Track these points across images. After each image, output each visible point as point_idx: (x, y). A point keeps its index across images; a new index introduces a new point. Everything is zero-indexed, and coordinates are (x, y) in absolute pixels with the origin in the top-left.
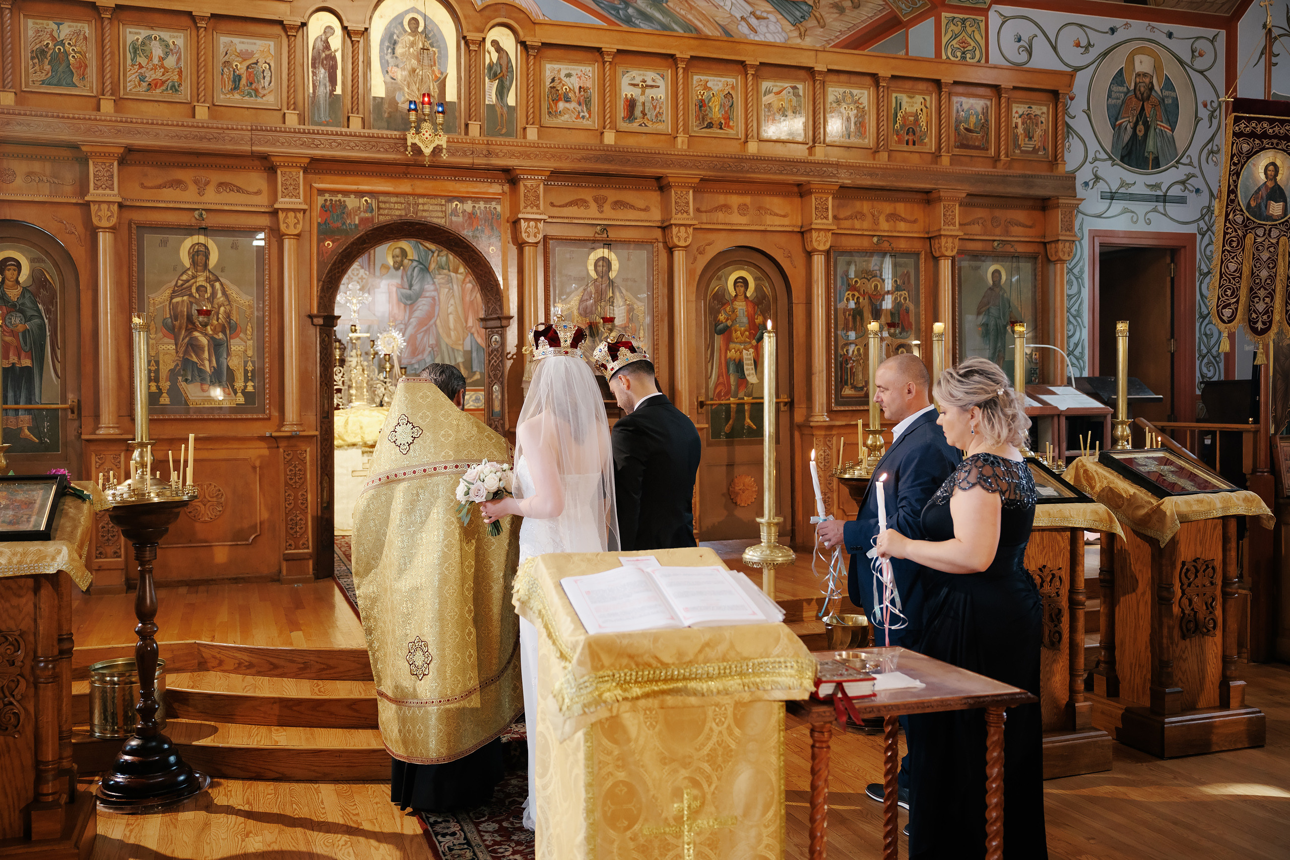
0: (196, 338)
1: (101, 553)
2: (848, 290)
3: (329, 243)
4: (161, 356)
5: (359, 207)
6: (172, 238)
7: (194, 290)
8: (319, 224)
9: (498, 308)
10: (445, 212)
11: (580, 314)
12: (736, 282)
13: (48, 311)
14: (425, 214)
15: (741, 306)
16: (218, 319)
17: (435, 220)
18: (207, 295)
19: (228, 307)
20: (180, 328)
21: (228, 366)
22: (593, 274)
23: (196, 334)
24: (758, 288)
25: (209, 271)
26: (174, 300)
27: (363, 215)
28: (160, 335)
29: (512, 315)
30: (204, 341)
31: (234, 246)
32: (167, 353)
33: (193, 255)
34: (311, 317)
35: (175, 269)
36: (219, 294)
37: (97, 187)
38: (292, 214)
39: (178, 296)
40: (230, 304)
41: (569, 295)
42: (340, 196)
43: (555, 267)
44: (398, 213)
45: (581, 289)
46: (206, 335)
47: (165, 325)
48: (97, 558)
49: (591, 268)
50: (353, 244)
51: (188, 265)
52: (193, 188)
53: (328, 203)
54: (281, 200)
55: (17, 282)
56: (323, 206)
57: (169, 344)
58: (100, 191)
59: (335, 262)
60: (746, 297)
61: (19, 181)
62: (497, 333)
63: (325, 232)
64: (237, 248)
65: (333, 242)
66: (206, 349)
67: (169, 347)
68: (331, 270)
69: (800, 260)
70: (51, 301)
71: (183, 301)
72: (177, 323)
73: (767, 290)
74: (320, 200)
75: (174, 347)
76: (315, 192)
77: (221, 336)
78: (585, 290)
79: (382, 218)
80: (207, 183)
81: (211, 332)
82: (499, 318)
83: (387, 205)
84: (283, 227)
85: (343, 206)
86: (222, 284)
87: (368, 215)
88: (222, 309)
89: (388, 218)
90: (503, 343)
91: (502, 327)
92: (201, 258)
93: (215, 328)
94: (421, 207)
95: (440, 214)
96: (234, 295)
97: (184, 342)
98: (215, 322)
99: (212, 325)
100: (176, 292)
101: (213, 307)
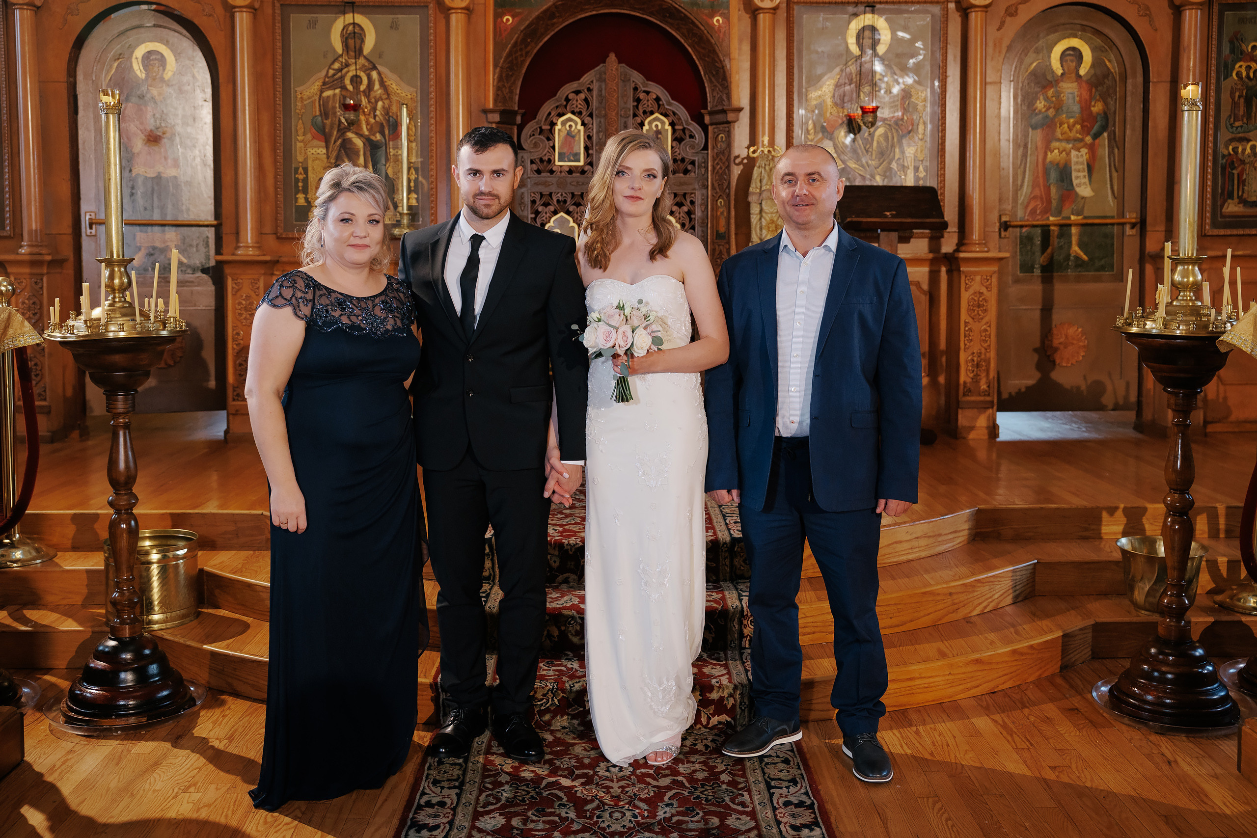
0: (350, 140)
1: (238, 395)
2: (1240, 60)
3: (508, 19)
4: (310, 162)
6: (322, 17)
7: (347, 81)
9: (724, 97)
11: (836, 104)
12: (1063, 55)
15: (1070, 90)
16: (375, 116)
18: (362, 88)
19: (386, 102)
20: (332, 127)
21: (387, 174)
22: (854, 49)
23: (350, 135)
24: (1097, 63)
25: (365, 58)
26: (326, 94)
28: (309, 136)
29: (742, 105)
30: (359, 143)
31: (394, 26)
32: (317, 159)
33: (346, 38)
34: (486, 111)
35: (325, 56)
36: (377, 86)
39: (329, 89)
40: (389, 97)
41: (819, 78)
43: (801, 42)
45: (838, 69)
46: (360, 135)
47: (314, 124)
48: (234, 400)
49: (852, 41)
50: (538, 18)
51: (340, 51)
55: (161, 79)
57: (318, 147)
59: (516, 43)
60: (1079, 76)
62: (723, 132)
63: (503, 4)
64: (397, 28)
65: (514, 16)
66: (362, 153)
67: (319, 151)
68: (510, 54)
69: (1164, 18)
71: (334, 95)
72: (328, 122)
73: (1112, 66)
75: (324, 151)
77: (378, 137)
78: (842, 71)
81: (367, 133)
82: (724, 112)
86: (379, 74)
88: (380, 104)
90: (729, 145)
91: (728, 122)
92: (355, 42)
93: (372, 127)
96: (394, 86)
97: (336, 145)
98: (372, 120)
99: (368, 123)
100: (326, 85)
101: (369, 102)
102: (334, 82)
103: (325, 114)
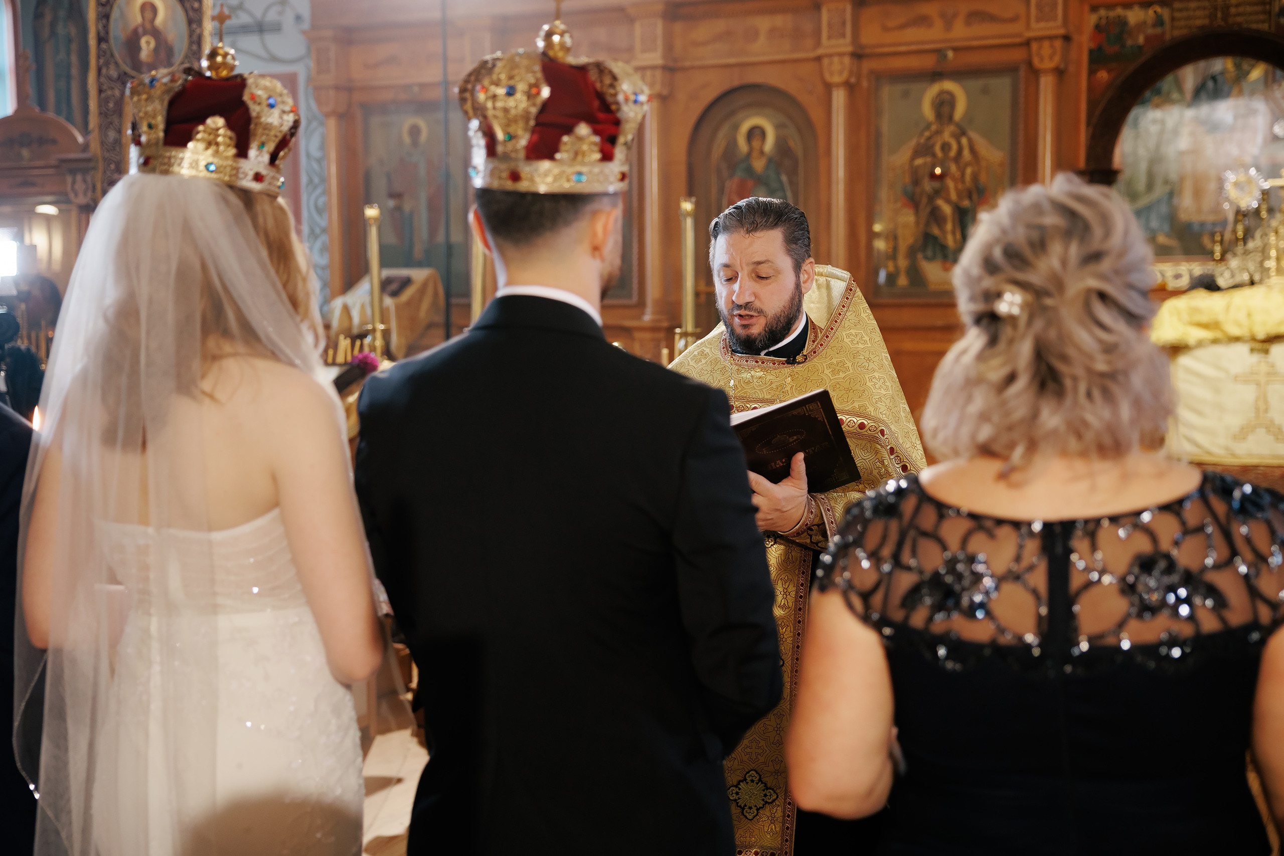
0: (938, 207)
3: (1103, 75)
4: (900, 230)
5: (1145, 23)
6: (915, 87)
7: (938, 150)
8: (1091, 52)
10: (1270, 13)
13: (791, 182)
14: (1239, 19)
16: (963, 182)
17: (1254, 26)
18: (953, 153)
19: (975, 167)
20: (921, 196)
23: (939, 202)
25: (955, 124)
26: (915, 163)
27: (1150, 31)
28: (899, 205)
30: (947, 209)
31: (985, 91)
32: (906, 226)
33: (937, 107)
36: (966, 153)
37: (830, 38)
38: (1046, 44)
39: (919, 157)
40: (977, 163)
42: (1119, 11)
44: (1199, 22)
46: (948, 201)
47: (904, 192)
50: (1136, 72)
51: (931, 118)
52: (939, 24)
53: (1104, 22)
54: (1034, 25)
55: (762, 152)
56: (1098, 27)
58: (834, 42)
59: (1111, 100)
61: (762, 40)
63: (1097, 59)
64: (988, 93)
65: (1109, 71)
66: (950, 219)
68: (1105, 111)
70: (793, 173)
71: (923, 163)
72: (918, 189)
74: (1093, 19)
75: (914, 218)
76: (1087, 8)
77: (966, 202)
79: (1177, 33)
80: (955, 16)
81: (955, 199)
83: (1185, 14)
84: (1036, 62)
85: (1122, 23)
86: (969, 139)
87: (1158, 30)
88: (969, 171)
89: (1185, 31)
92: (946, 110)
93: (960, 193)
94: (1233, 10)
95: (1262, 17)
97: (925, 212)
98: (960, 186)
99: (956, 189)
100: (917, 153)
101: (958, 168)
102: (924, 150)
103: (916, 182)
